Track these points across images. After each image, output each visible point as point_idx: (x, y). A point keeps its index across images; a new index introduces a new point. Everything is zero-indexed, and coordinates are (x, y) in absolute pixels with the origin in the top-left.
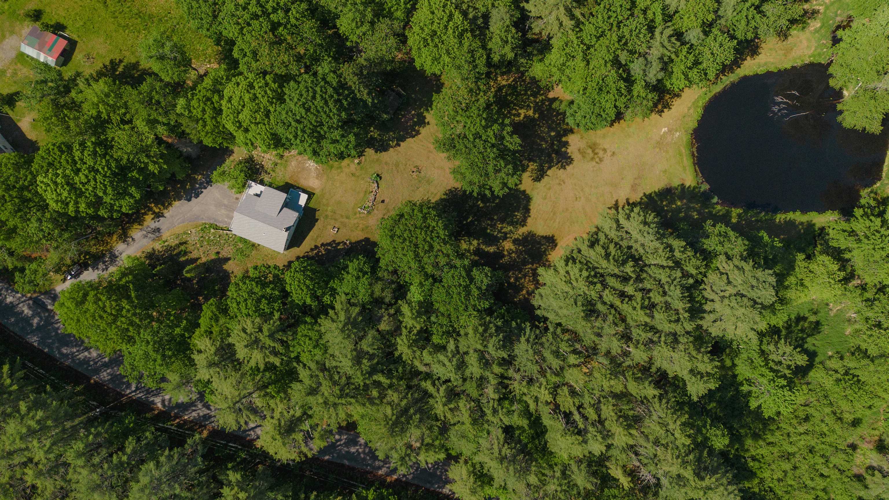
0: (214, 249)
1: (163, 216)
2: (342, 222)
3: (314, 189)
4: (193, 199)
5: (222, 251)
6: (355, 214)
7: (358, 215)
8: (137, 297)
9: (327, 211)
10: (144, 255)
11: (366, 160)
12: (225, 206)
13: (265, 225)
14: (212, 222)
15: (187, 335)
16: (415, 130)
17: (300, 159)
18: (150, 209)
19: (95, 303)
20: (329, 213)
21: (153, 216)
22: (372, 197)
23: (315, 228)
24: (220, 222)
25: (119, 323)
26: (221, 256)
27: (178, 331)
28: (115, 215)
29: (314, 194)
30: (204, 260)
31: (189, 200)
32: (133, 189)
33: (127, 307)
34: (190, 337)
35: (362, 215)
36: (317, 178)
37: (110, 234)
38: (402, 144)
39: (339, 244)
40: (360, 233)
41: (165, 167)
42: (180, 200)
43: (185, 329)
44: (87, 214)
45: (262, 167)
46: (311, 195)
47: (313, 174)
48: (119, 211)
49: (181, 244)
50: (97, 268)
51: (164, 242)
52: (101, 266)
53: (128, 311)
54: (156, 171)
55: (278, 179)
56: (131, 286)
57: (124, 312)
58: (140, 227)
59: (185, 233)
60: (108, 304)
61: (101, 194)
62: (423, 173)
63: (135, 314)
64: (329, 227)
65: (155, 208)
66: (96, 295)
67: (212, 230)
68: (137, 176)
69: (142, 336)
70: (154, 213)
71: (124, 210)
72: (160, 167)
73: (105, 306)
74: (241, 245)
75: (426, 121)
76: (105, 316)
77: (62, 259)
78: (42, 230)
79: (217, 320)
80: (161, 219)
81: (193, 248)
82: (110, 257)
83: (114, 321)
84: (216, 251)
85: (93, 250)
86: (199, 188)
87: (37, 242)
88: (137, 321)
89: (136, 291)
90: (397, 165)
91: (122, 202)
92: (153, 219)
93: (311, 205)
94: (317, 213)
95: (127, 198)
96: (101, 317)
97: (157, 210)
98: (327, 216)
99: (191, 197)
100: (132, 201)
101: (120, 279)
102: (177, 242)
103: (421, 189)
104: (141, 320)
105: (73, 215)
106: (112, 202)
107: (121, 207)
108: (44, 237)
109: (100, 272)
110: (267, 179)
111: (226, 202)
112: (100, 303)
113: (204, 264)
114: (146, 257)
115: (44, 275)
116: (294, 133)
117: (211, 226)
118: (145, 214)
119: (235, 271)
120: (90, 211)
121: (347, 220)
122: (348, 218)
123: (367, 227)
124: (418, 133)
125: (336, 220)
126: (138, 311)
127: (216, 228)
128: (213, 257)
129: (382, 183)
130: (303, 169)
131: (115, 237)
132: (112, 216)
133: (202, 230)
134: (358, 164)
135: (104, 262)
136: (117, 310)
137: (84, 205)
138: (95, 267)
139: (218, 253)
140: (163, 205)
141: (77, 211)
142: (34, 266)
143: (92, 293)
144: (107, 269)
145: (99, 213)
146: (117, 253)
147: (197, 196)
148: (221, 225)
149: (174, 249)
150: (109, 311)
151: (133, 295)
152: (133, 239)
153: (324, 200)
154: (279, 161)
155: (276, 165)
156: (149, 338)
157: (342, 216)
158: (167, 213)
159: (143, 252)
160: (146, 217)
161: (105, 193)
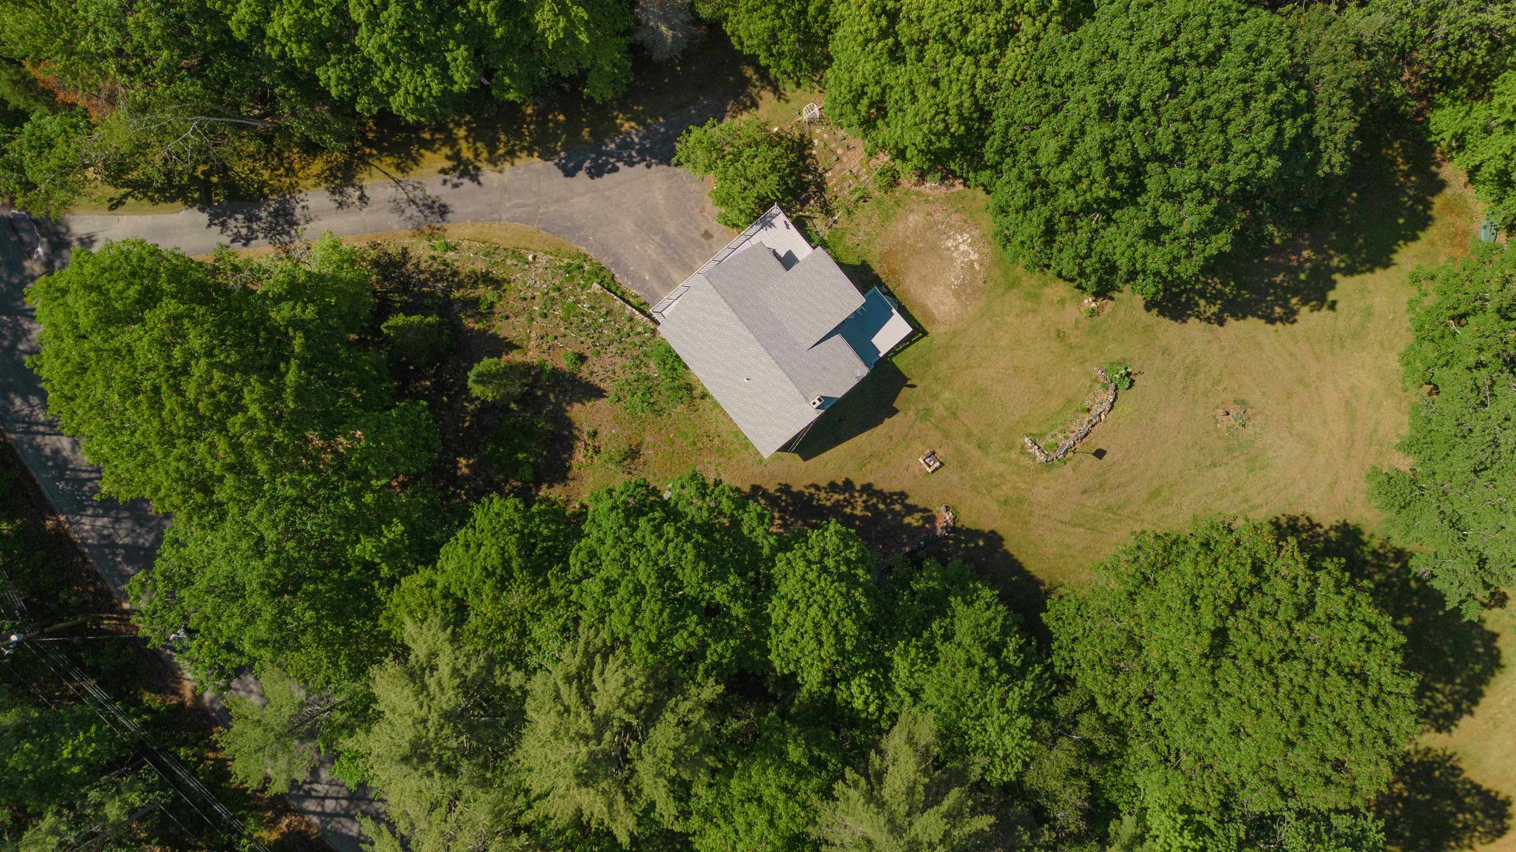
0: (574, 342)
1: (474, 178)
2: (958, 450)
3: (932, 319)
4: (582, 175)
5: (592, 359)
6: (1010, 447)
7: (1014, 455)
8: (300, 393)
9: (935, 397)
10: (373, 254)
11: (1114, 311)
12: (665, 237)
13: (767, 359)
14: (605, 261)
15: (385, 571)
16: (1285, 305)
17: (939, 216)
18: (451, 140)
19: (165, 346)
20: (939, 409)
21: (448, 164)
22: (1080, 425)
23: (880, 430)
24: (626, 273)
25: (201, 448)
26: (584, 372)
27: (366, 548)
28: (362, 104)
29: (925, 334)
30: (533, 356)
31: (569, 173)
32: (462, 52)
33: (254, 410)
34: (392, 583)
35: (1025, 461)
36: (957, 295)
37: (311, 149)
38: (1231, 322)
39: (911, 510)
40: (994, 507)
41: (583, 37)
42: (546, 155)
43: (391, 554)
44: (282, 56)
45: (821, 187)
46: (918, 331)
47: (953, 279)
48: (377, 97)
49: (487, 279)
50: (223, 224)
51: (448, 248)
52: (237, 223)
53: (251, 423)
54: (551, 38)
55: (849, 241)
56: (298, 342)
57: (236, 422)
58: (398, 175)
59: (516, 254)
60: (199, 369)
61: (358, 15)
62: (1250, 430)
63: (263, 443)
64: (918, 446)
65: (463, 144)
66: (177, 318)
67: (596, 286)
68: (492, 20)
69: (251, 516)
70: (456, 156)
71: (396, 103)
72: (570, 34)
73: (185, 369)
74: (654, 369)
75: (1331, 296)
76: (170, 403)
77: (141, 148)
78: (121, 28)
79: (504, 582)
80: (466, 181)
81: (518, 305)
82: (276, 214)
83: (192, 435)
84: (579, 349)
85: (240, 169)
86: (610, 154)
87: (88, 57)
88: (262, 468)
89: (305, 365)
90: (1192, 371)
91: (406, 77)
92: (443, 171)
93: (899, 361)
94: (905, 392)
95: (429, 70)
96: (156, 404)
97: (467, 154)
98: (928, 412)
99: (578, 168)
100: (436, 88)
101: (278, 299)
102: (481, 266)
103: (1221, 471)
104: (275, 470)
105: (240, 34)
106: (378, 58)
107: (393, 87)
108: (119, 52)
109: (225, 240)
110: (819, 224)
111: (671, 229)
112: (177, 353)
113: (527, 368)
114: (376, 263)
115: (66, 169)
116: (1064, 141)
117: (599, 272)
118: (428, 145)
119: (604, 434)
120: (298, 51)
121: (976, 453)
122: (981, 446)
123: (1021, 501)
124: (1290, 317)
125: (947, 435)
126: (278, 435)
127: (610, 286)
128: (564, 363)
129: (1128, 401)
130: (934, 249)
131: (318, 166)
132: (353, 100)
133: (568, 269)
134: (1093, 313)
135: (251, 218)
136: (218, 406)
137: (286, 21)
138: (218, 217)
139: (581, 358)
140: (492, 148)
141: (257, 32)
142: (51, 124)
143: (170, 306)
144: (247, 241)
145: (319, 72)
146: (298, 212)
147: (597, 172)
148: (626, 283)
149: (460, 285)
150: (191, 394)
151: (291, 378)
152: (362, 198)
153: (943, 366)
154: (877, 194)
155: (864, 198)
156: (271, 535)
157: (969, 434)
158: (488, 174)
159: (375, 246)
160: (428, 154)
161: (373, 16)
